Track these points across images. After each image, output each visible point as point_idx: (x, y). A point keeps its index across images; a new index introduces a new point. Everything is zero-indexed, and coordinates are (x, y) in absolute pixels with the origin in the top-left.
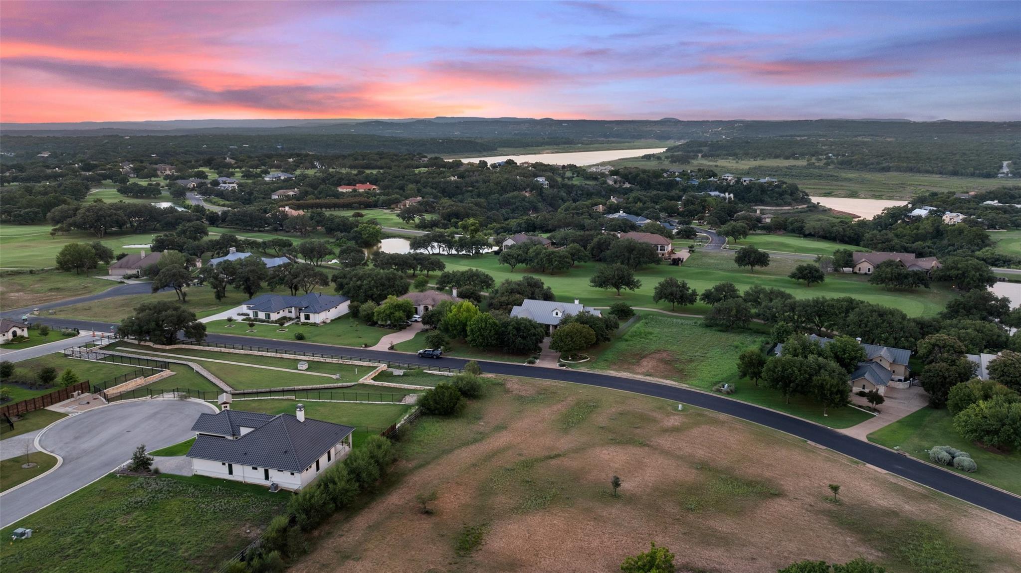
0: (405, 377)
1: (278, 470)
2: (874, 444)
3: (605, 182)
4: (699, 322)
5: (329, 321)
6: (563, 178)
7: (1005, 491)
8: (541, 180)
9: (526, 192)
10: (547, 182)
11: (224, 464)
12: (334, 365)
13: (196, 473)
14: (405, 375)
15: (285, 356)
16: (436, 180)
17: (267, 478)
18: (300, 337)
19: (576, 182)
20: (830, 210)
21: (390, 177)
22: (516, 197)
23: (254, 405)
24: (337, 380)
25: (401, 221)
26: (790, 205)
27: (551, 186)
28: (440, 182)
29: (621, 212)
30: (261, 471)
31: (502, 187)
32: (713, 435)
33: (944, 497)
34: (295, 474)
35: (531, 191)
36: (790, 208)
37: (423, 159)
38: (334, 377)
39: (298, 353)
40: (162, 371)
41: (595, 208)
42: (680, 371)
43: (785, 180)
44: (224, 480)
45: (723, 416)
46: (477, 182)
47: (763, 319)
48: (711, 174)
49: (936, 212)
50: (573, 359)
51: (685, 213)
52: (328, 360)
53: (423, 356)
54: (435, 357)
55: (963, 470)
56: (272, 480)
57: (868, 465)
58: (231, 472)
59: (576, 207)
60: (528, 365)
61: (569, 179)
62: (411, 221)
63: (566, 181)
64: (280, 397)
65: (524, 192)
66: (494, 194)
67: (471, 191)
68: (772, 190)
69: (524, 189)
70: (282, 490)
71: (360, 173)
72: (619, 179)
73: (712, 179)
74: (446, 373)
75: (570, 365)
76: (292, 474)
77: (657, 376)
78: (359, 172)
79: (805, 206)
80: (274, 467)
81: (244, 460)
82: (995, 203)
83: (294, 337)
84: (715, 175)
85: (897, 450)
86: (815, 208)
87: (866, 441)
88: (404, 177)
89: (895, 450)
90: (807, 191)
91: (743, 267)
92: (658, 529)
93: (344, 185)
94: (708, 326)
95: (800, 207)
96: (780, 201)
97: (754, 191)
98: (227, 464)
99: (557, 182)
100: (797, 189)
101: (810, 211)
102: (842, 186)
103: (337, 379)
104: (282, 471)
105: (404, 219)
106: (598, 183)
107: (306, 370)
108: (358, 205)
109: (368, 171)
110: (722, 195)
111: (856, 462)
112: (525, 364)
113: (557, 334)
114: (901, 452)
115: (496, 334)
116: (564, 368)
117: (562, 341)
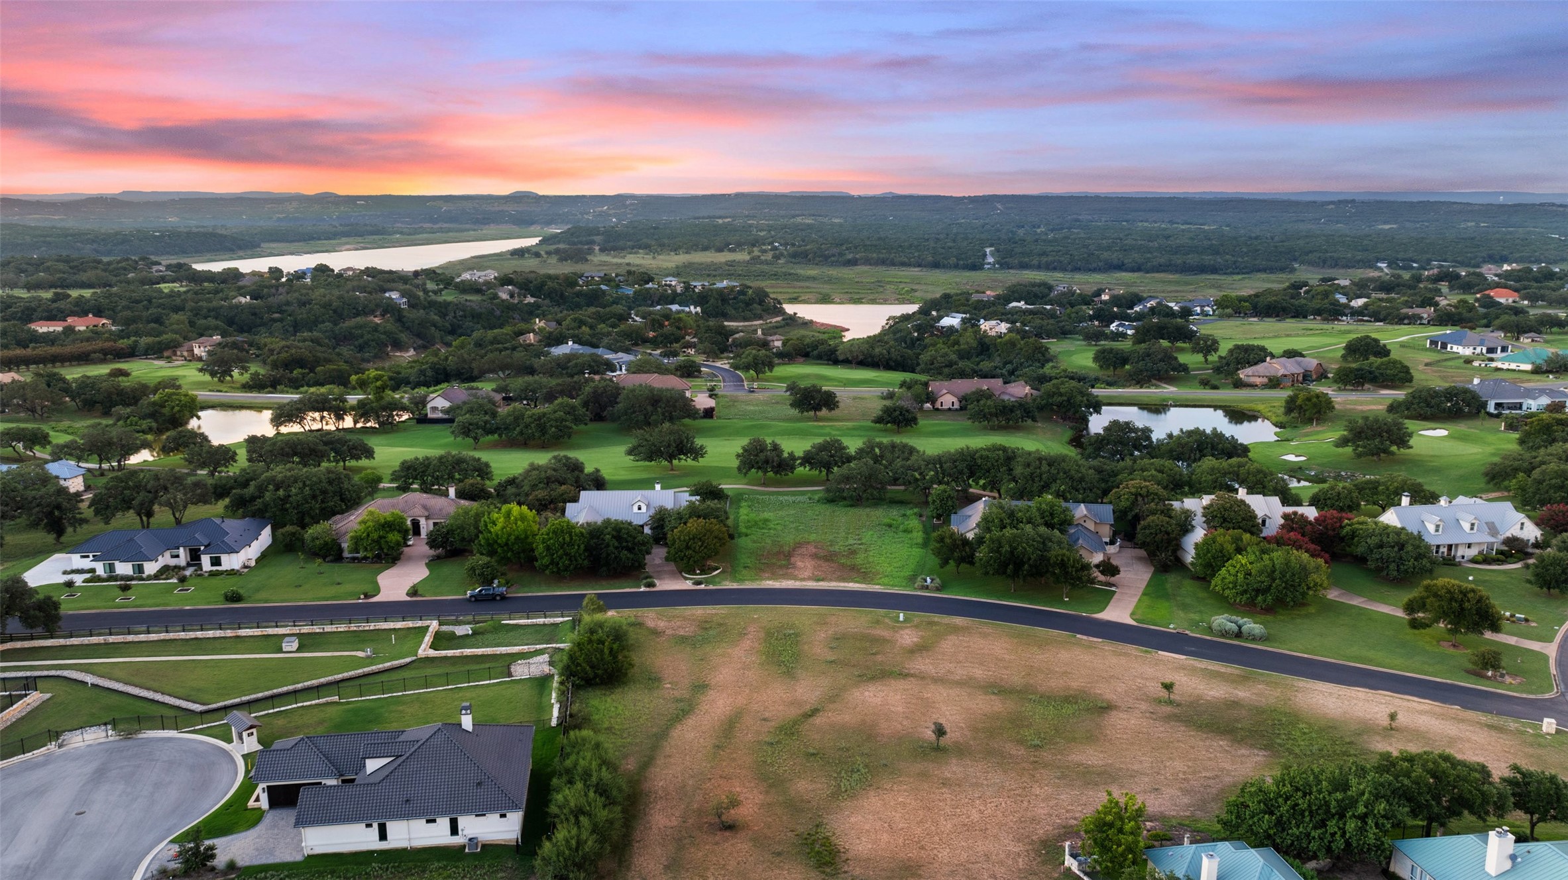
0: (479, 637)
1: (477, 816)
2: (1145, 626)
3: (496, 297)
4: (816, 497)
5: (253, 564)
6: (426, 291)
7: (1306, 656)
8: (395, 295)
9: (375, 317)
10: (405, 300)
11: (369, 826)
12: (342, 635)
13: (311, 853)
14: (475, 633)
15: (243, 632)
16: (215, 304)
17: (454, 830)
18: (235, 597)
19: (449, 296)
20: (811, 322)
21: (124, 303)
22: (361, 327)
23: (280, 722)
24: (370, 660)
25: (207, 378)
26: (760, 318)
27: (411, 305)
28: (222, 307)
29: (570, 343)
30: (444, 823)
31: (335, 311)
32: (969, 647)
33: (1262, 674)
34: (508, 815)
35: (383, 315)
36: (761, 322)
37: (155, 268)
38: (360, 654)
39: (265, 624)
40: (26, 695)
41: (521, 339)
42: (853, 568)
43: (749, 283)
44: (372, 852)
45: (959, 621)
46: (288, 303)
47: (904, 484)
48: (646, 278)
49: (970, 320)
50: (703, 572)
51: (660, 339)
52: (328, 628)
53: (477, 599)
54: (498, 598)
55: (1254, 639)
56: (465, 833)
57: (1160, 652)
58: (383, 836)
59: (495, 338)
60: (648, 589)
61: (435, 292)
62: (228, 378)
63: (433, 297)
64: (313, 702)
65: (372, 317)
66: (323, 322)
67: (281, 320)
68: (734, 298)
69: (372, 312)
70: (484, 846)
71: (57, 298)
72: (517, 290)
73: (650, 285)
74: (541, 621)
75: (707, 582)
76: (504, 816)
77: (831, 580)
78: (56, 294)
79: (779, 319)
80: (467, 811)
81: (408, 811)
82: (1022, 304)
83: (222, 598)
84: (651, 280)
85: (1174, 629)
86: (792, 320)
87: (1134, 623)
88: (150, 301)
89: (1172, 628)
90: (780, 297)
91: (806, 414)
92: (1024, 779)
93: (41, 319)
94: (830, 501)
95: (774, 320)
96: (748, 313)
97: (712, 301)
98: (375, 825)
99: (419, 298)
100: (766, 295)
101: (787, 324)
102: (807, 287)
103: (368, 657)
104: (484, 815)
105: (213, 374)
106: (484, 298)
107: (298, 650)
108: (101, 356)
109: (74, 293)
110: (687, 309)
111: (1146, 651)
112: (643, 589)
113: (679, 538)
114: (1180, 631)
115: (586, 550)
116: (703, 586)
117: (688, 548)
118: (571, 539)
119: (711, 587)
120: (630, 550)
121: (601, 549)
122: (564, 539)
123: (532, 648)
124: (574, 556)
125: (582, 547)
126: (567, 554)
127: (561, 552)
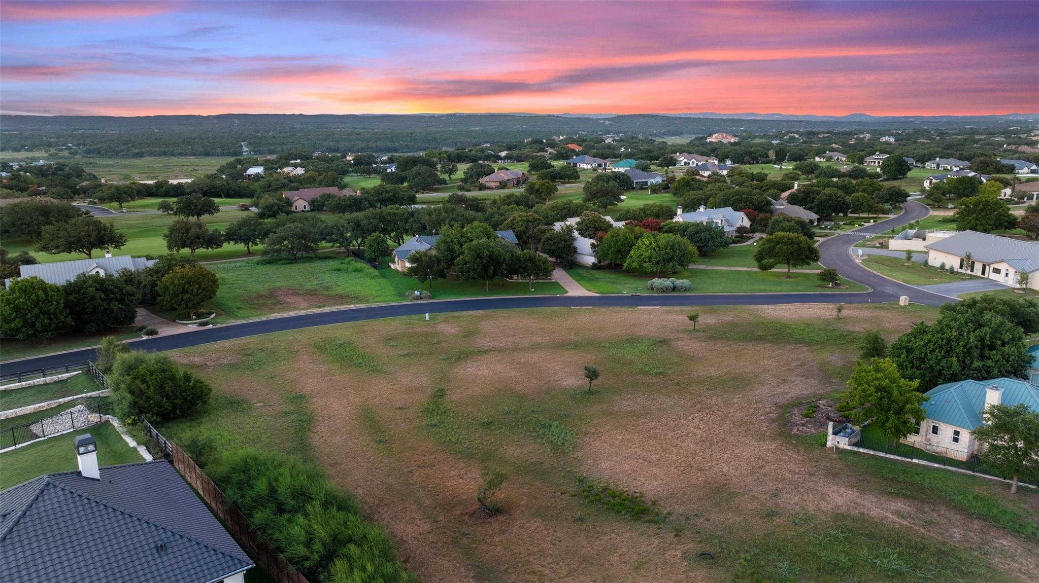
4: (254, 262)
42: (341, 296)
43: (64, 162)
75: (210, 323)
112: (145, 338)
113: (173, 283)
114: (634, 294)
115: (66, 307)
116: (210, 326)
117: (184, 291)
118: (47, 295)
119: (219, 326)
120: (120, 301)
121: (85, 303)
122: (38, 296)
123: (54, 403)
124: (55, 314)
125: (62, 302)
126: (44, 313)
127: (36, 310)
